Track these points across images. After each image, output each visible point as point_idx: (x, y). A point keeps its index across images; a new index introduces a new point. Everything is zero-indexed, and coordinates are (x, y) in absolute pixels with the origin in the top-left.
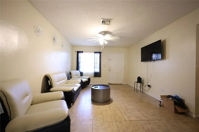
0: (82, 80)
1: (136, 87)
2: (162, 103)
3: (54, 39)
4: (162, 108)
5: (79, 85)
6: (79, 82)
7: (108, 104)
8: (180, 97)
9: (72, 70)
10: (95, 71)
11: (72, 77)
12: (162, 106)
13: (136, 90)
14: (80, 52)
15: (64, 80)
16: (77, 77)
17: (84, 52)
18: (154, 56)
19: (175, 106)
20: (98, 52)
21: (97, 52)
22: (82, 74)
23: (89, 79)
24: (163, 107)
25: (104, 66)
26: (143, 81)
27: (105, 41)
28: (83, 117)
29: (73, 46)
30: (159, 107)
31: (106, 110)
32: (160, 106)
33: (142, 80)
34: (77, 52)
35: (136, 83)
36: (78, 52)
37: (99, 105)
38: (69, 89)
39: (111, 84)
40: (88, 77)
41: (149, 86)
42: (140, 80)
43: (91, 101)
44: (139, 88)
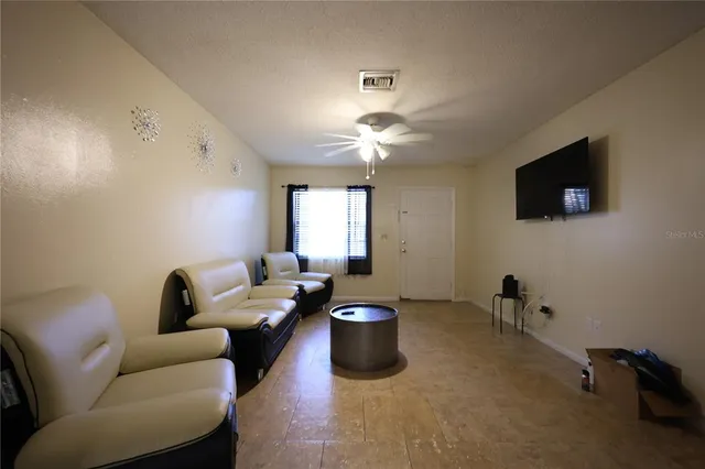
0: (301, 287)
1: (497, 313)
2: (591, 377)
3: (204, 148)
4: (591, 394)
5: (289, 305)
6: (292, 295)
7: (389, 375)
8: (661, 360)
9: (270, 251)
10: (352, 254)
11: (269, 276)
12: (591, 388)
13: (498, 324)
14: (299, 187)
15: (241, 287)
16: (286, 277)
17: (312, 187)
18: (571, 197)
19: (643, 393)
20: (361, 187)
21: (356, 187)
22: (304, 264)
23: (329, 283)
24: (594, 392)
25: (385, 236)
26: (524, 290)
27: (379, 148)
28: (294, 422)
29: (272, 168)
30: (579, 391)
31: (378, 399)
32: (586, 387)
33: (520, 287)
34: (286, 189)
35: (498, 299)
36: (292, 188)
37: (355, 378)
38: (252, 318)
39: (408, 300)
40: (326, 276)
41: (545, 310)
42: (511, 287)
43: (329, 362)
44: (508, 318)
